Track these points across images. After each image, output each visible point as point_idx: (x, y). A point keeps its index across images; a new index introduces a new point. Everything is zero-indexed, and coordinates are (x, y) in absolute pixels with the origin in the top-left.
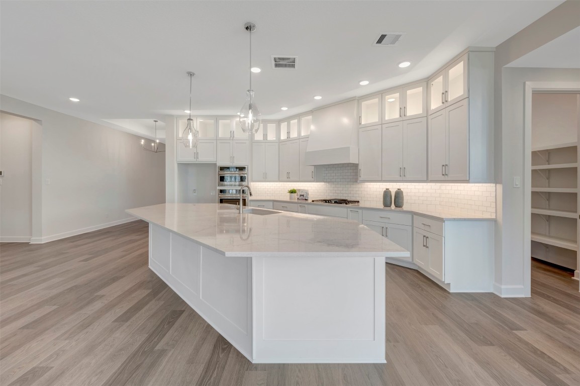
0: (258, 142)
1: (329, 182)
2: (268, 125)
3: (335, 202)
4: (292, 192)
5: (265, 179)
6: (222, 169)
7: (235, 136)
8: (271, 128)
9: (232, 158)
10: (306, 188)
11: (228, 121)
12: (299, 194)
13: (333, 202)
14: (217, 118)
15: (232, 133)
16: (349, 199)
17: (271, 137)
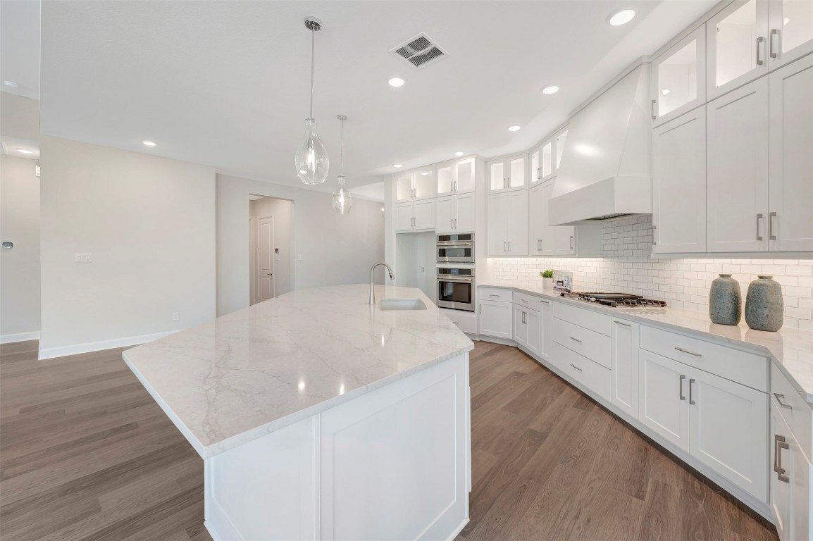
0: (497, 193)
1: (611, 257)
2: (512, 162)
3: (598, 301)
4: (547, 275)
5: (507, 251)
6: (443, 238)
7: (457, 189)
8: (517, 166)
9: (454, 221)
10: (569, 269)
11: (448, 169)
12: (556, 279)
13: (593, 299)
14: (435, 167)
15: (453, 184)
16: (647, 295)
17: (518, 181)
